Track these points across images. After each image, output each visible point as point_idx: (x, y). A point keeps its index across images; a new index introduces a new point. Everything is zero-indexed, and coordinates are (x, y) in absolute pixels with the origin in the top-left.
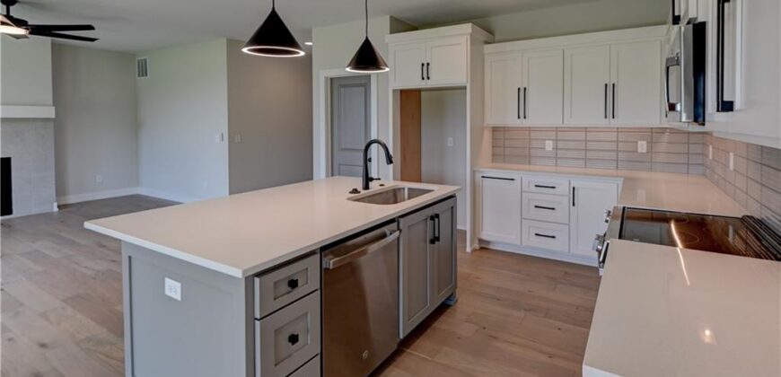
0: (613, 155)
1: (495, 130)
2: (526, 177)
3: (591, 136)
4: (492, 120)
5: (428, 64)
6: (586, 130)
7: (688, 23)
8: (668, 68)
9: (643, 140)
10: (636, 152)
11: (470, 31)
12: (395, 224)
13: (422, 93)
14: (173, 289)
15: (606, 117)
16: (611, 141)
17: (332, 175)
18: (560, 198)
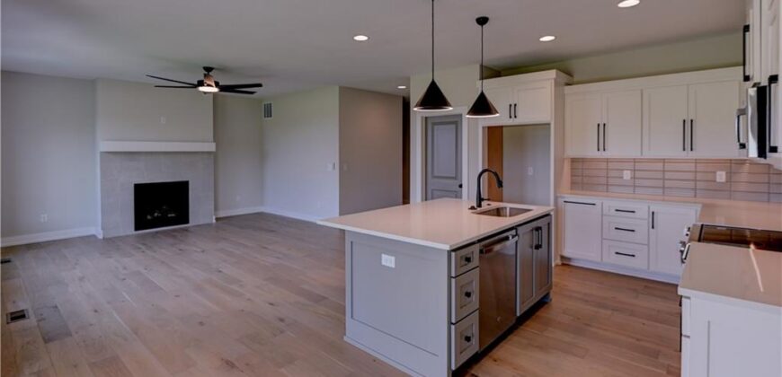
0: (691, 184)
1: (573, 160)
2: (608, 203)
3: (668, 167)
4: (573, 151)
5: (515, 105)
6: (664, 161)
7: (754, 86)
8: (738, 117)
9: (722, 170)
10: (715, 181)
11: (554, 76)
12: (514, 231)
13: (504, 129)
14: (388, 261)
15: (684, 149)
16: (690, 172)
17: (426, 200)
18: (640, 221)
